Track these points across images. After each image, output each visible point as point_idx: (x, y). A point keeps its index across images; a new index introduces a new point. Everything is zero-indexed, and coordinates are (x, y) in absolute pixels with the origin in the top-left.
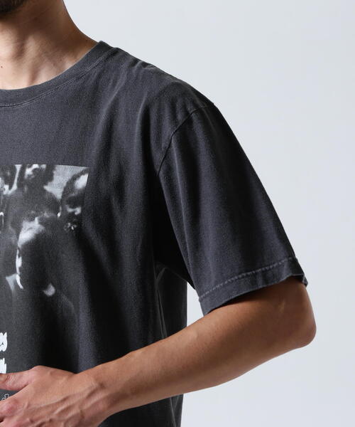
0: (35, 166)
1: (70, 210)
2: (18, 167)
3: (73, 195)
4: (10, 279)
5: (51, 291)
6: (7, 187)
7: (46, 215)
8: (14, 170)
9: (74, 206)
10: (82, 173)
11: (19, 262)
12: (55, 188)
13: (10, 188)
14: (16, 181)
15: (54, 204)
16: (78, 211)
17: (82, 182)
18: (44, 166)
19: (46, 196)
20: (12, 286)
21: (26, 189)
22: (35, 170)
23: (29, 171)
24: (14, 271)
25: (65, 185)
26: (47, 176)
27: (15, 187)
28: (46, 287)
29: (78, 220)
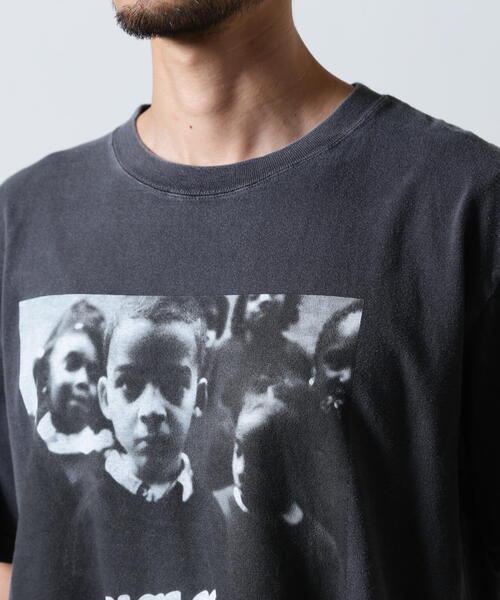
0: (264, 297)
1: (331, 374)
2: (232, 299)
3: (336, 346)
4: (221, 496)
5: (296, 516)
6: (212, 334)
7: (288, 382)
8: (223, 306)
9: (338, 367)
10: (351, 309)
11: (238, 465)
12: (304, 335)
13: (219, 335)
14: (229, 323)
15: (302, 364)
16: (346, 375)
17: (352, 324)
18: (280, 297)
19: (288, 349)
20: (225, 508)
21: (248, 336)
22: (263, 305)
23: (252, 306)
24: (229, 481)
25: (320, 328)
26: (289, 315)
27: (227, 334)
28: (287, 509)
29: (345, 392)
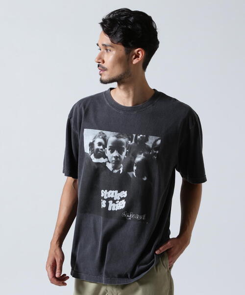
0: (141, 135)
1: (155, 152)
2: (134, 135)
3: (156, 146)
4: (131, 174)
5: (145, 179)
6: (130, 142)
7: (146, 153)
8: (132, 136)
9: (156, 150)
10: (159, 139)
11: (135, 168)
12: (149, 144)
13: (131, 142)
14: (134, 140)
15: (149, 149)
16: (157, 152)
17: (159, 142)
18: (145, 136)
19: (146, 146)
20: (131, 176)
21: (138, 143)
22: (141, 137)
23: (139, 137)
24: (133, 171)
25: (153, 143)
26: (147, 140)
27: (133, 142)
28: (144, 177)
29: (157, 155)
